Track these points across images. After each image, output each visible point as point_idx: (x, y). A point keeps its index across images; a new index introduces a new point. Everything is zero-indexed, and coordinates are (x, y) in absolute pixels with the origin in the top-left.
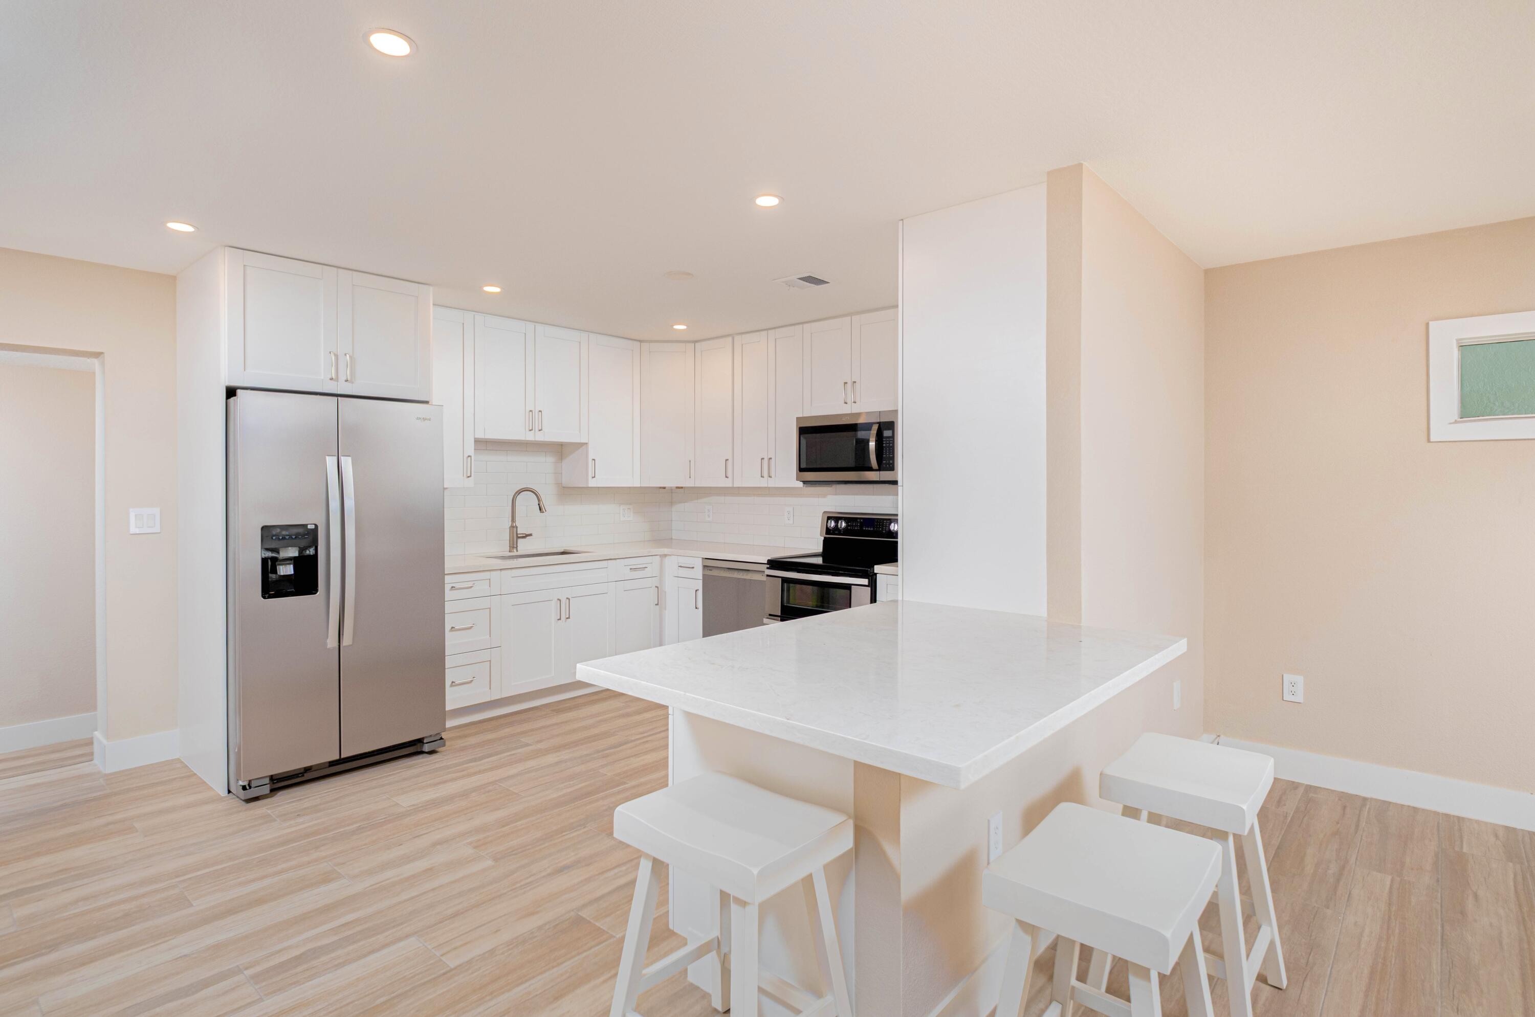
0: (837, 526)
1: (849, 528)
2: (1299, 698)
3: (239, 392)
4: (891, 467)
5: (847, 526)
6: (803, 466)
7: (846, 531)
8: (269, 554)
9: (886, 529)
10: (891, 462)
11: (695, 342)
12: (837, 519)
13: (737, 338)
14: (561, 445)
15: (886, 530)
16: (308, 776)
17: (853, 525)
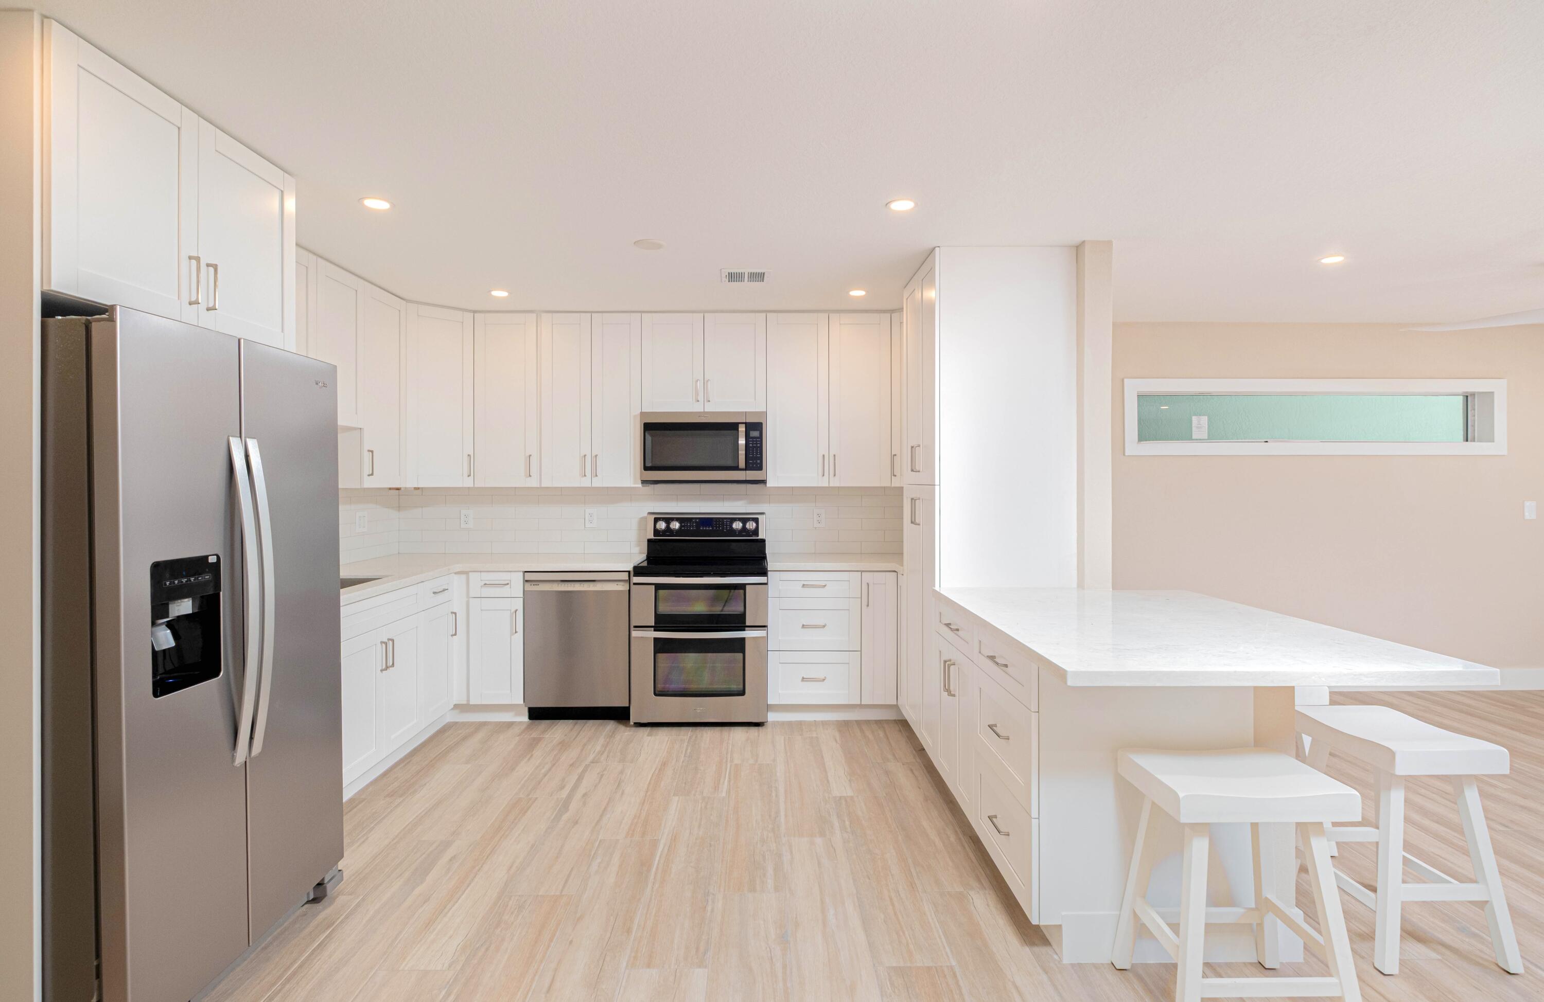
0: (668, 527)
1: (683, 528)
4: (760, 468)
5: (681, 527)
6: (649, 464)
7: (679, 532)
9: (727, 527)
10: (759, 461)
12: (668, 521)
15: (726, 529)
17: (687, 526)
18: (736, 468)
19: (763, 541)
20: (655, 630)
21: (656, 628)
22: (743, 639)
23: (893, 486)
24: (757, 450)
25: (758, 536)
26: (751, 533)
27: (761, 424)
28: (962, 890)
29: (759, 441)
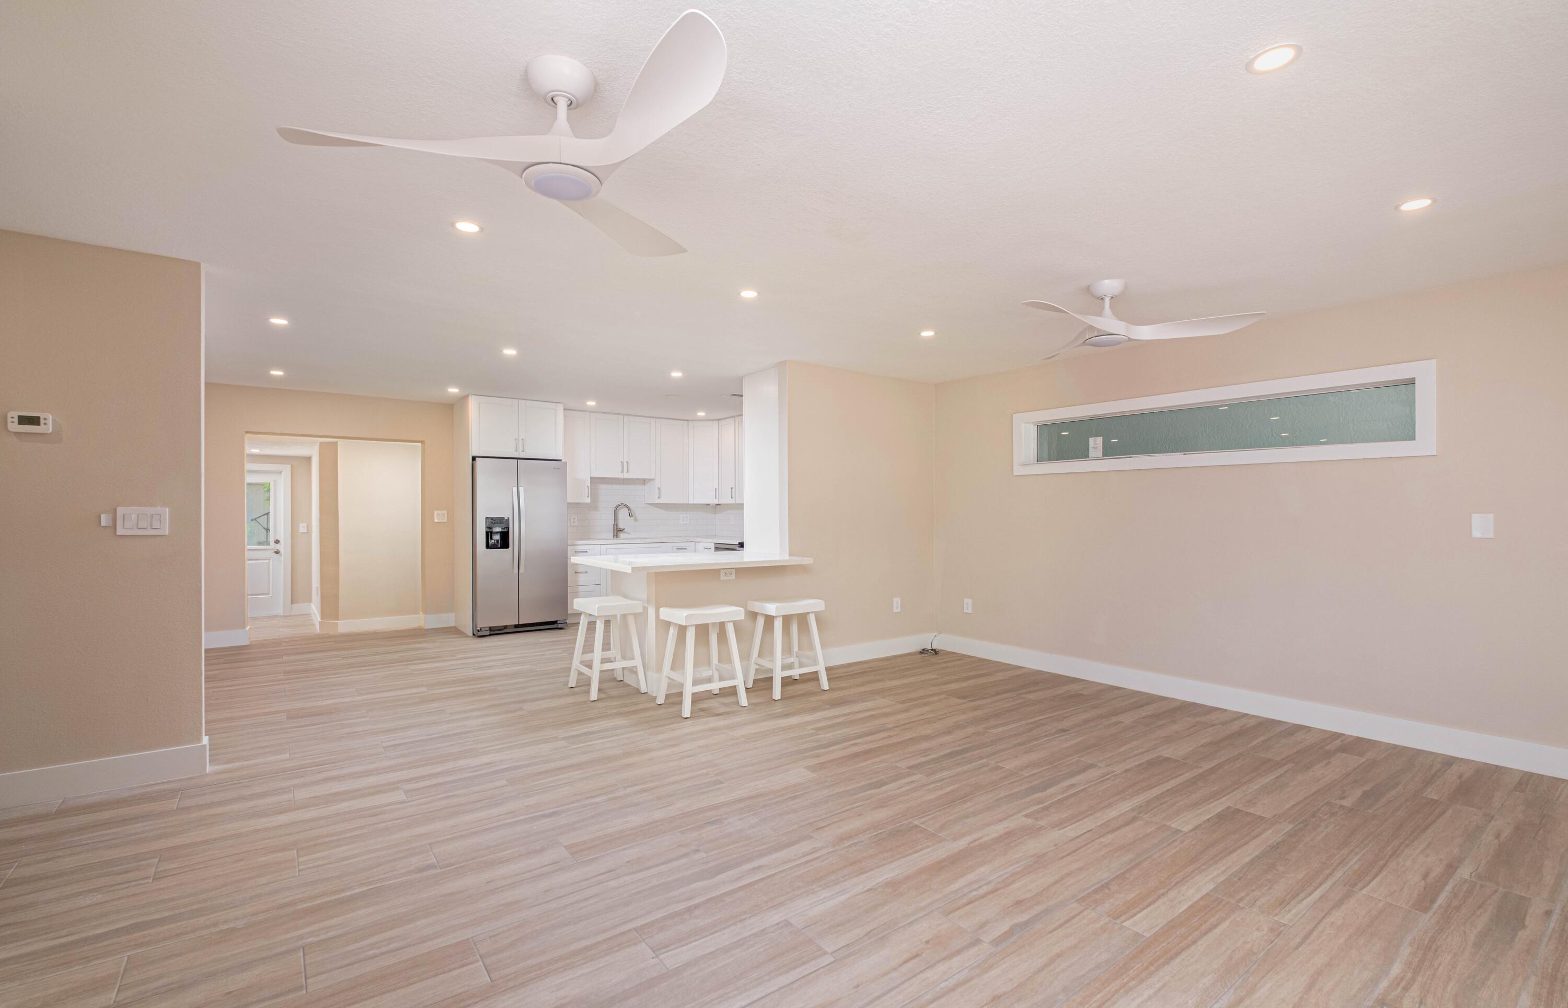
2: (970, 611)
3: (477, 459)
8: (488, 530)
11: (719, 420)
13: (737, 418)
14: (644, 480)
16: (505, 631)
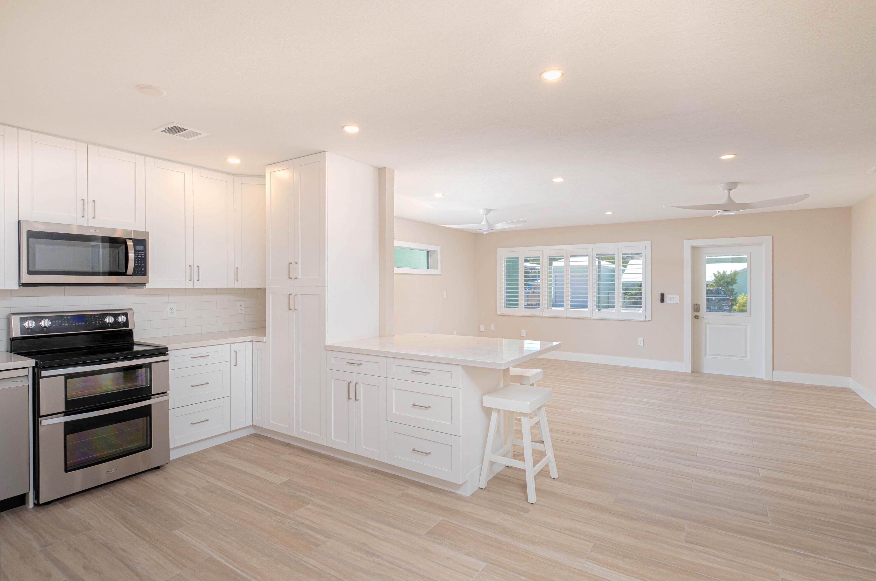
4: (145, 274)
5: (52, 324)
6: (32, 269)
12: (38, 319)
18: (124, 274)
19: (131, 330)
20: (65, 416)
21: (66, 414)
22: (149, 406)
23: (235, 287)
24: (141, 260)
25: (128, 327)
26: (122, 325)
27: (145, 240)
28: (402, 492)
29: (143, 254)
